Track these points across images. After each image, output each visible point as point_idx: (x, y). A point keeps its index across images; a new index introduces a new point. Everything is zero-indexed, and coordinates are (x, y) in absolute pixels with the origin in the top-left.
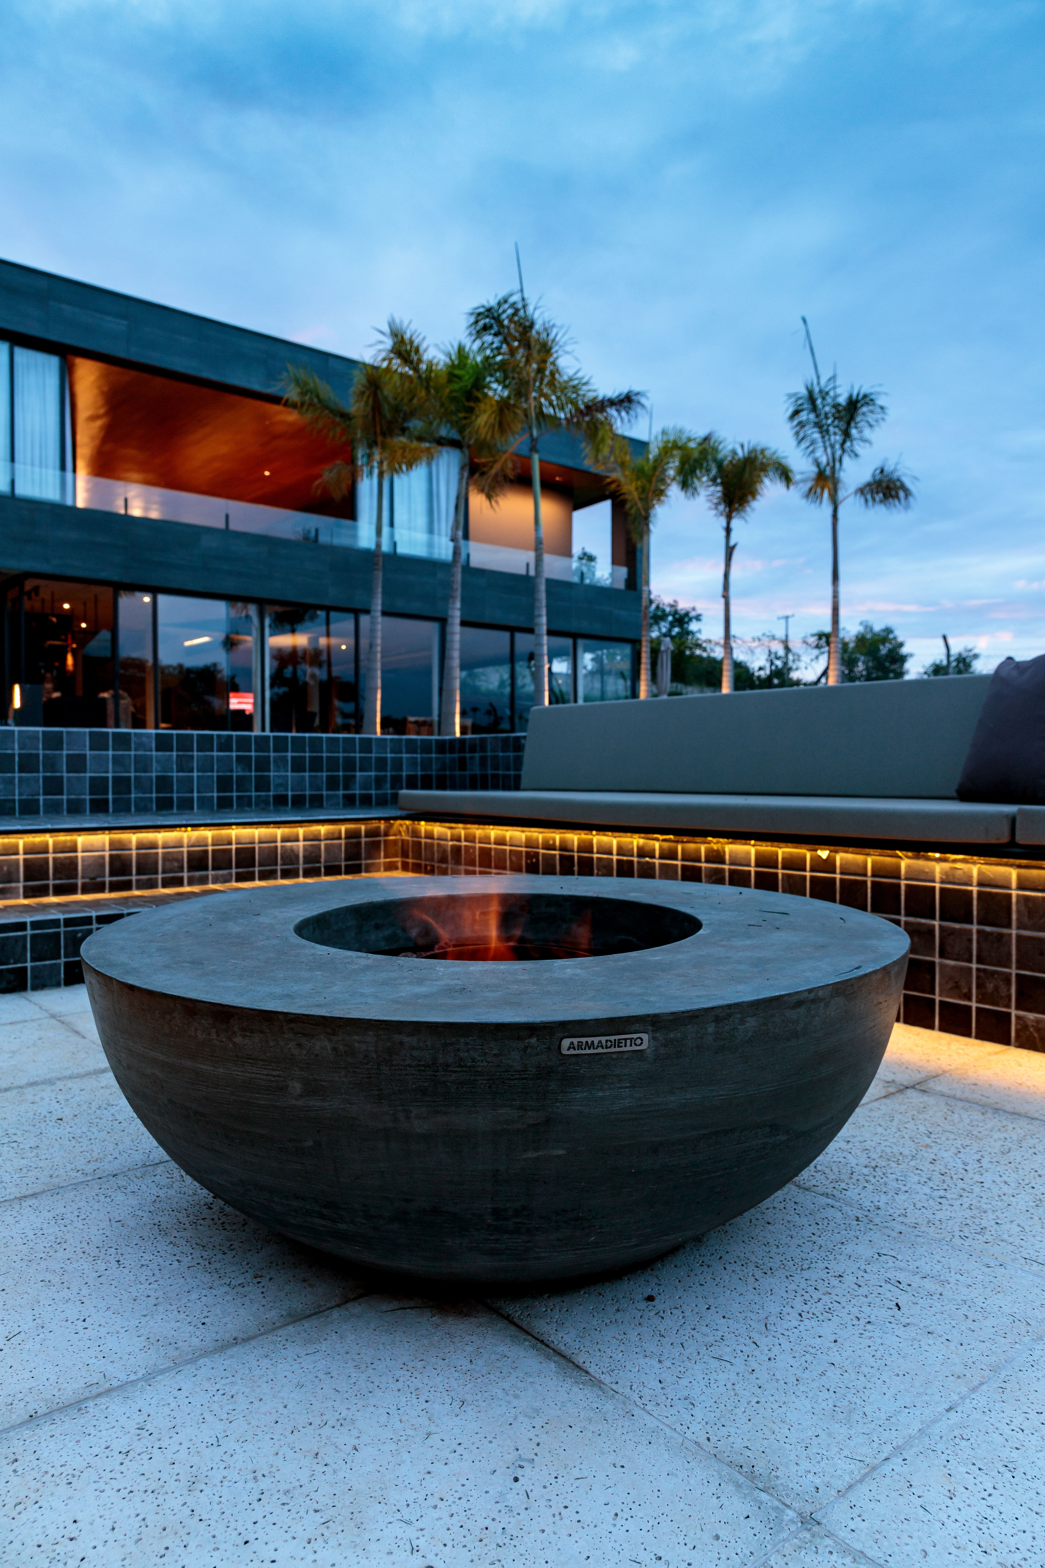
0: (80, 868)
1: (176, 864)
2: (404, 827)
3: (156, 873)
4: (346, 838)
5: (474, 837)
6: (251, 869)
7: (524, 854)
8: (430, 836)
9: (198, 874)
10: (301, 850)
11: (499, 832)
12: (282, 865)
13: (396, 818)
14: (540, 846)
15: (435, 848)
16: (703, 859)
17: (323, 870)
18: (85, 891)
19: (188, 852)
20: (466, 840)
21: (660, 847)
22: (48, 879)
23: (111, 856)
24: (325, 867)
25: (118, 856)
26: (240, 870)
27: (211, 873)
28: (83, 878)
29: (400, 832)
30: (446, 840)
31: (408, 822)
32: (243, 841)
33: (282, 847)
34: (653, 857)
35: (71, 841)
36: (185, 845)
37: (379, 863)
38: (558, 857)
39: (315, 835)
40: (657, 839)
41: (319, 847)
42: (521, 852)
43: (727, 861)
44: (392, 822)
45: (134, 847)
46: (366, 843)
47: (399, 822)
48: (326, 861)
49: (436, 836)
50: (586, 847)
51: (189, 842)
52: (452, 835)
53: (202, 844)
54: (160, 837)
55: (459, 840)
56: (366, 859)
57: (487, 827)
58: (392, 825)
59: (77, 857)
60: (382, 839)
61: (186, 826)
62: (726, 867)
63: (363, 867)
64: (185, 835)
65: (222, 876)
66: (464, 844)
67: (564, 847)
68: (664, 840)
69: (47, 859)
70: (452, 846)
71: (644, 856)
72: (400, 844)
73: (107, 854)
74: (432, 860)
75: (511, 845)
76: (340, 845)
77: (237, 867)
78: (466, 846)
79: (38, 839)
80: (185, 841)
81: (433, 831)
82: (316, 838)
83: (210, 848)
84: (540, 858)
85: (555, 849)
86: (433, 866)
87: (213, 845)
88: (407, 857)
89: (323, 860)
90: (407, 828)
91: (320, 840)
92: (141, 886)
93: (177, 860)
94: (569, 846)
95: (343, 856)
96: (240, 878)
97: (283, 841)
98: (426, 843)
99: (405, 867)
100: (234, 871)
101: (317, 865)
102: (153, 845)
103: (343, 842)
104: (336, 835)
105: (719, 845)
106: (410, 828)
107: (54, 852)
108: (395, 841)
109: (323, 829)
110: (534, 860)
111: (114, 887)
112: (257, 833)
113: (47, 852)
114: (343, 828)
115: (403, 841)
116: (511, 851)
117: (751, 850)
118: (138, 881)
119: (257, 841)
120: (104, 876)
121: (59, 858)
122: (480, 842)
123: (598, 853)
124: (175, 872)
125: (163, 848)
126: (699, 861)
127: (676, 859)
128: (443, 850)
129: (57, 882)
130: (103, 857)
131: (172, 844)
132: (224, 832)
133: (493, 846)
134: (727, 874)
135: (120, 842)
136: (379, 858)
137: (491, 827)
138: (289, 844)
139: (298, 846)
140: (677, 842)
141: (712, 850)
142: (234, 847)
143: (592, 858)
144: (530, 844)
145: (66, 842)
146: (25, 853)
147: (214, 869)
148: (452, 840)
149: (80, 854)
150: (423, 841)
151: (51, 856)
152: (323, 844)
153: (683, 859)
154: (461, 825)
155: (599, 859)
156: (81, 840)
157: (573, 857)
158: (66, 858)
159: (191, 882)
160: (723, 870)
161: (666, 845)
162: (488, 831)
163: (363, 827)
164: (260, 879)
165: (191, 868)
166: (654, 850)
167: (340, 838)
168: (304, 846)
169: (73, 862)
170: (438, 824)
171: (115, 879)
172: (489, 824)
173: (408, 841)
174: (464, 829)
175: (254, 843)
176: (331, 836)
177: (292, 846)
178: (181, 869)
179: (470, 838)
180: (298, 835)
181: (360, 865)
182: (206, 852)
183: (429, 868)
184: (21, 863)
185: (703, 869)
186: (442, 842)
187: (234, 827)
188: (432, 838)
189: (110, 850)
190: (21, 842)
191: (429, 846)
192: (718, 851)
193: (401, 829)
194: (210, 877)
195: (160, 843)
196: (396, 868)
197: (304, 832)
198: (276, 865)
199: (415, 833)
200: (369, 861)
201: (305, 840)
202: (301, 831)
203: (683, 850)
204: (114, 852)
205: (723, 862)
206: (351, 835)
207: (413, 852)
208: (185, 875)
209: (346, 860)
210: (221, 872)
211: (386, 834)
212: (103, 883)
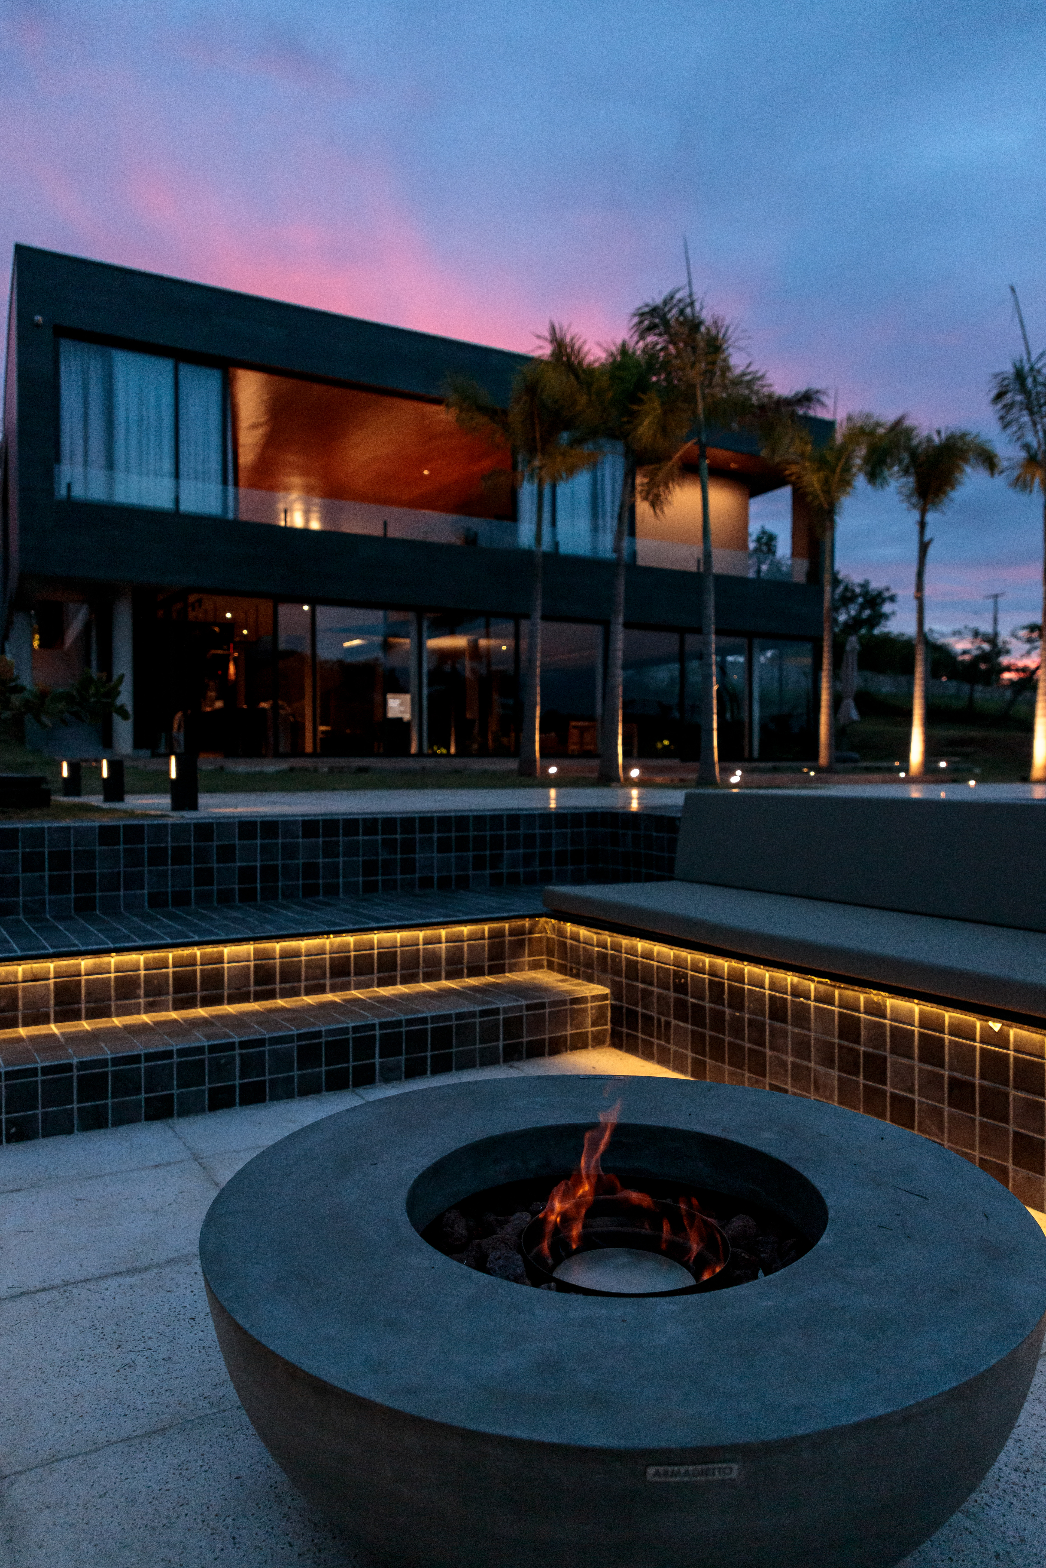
0: (226, 979)
1: (318, 971)
2: (550, 924)
3: (300, 981)
4: (489, 938)
5: (621, 946)
6: (393, 973)
7: (672, 972)
8: (575, 937)
9: (339, 980)
10: (444, 951)
11: (646, 945)
12: (423, 968)
13: (540, 916)
14: (689, 967)
15: (581, 952)
16: (862, 1009)
17: (465, 971)
18: (232, 1000)
19: (331, 958)
20: (612, 949)
21: (816, 988)
22: (196, 991)
23: (255, 965)
24: (469, 969)
25: (262, 965)
26: (382, 975)
27: (353, 979)
28: (229, 988)
29: (545, 929)
30: (592, 945)
31: (553, 921)
32: (385, 946)
33: (424, 949)
34: (808, 998)
35: (218, 952)
36: (328, 952)
37: (524, 962)
38: (707, 981)
39: (458, 936)
40: (813, 981)
41: (462, 948)
42: (669, 969)
43: (888, 1016)
44: (537, 919)
45: (278, 956)
46: (510, 941)
47: (543, 919)
48: (468, 963)
49: (582, 940)
50: (737, 976)
51: (331, 949)
52: (598, 940)
53: (344, 950)
54: (303, 944)
55: (605, 947)
56: (509, 959)
57: (634, 938)
58: (537, 923)
59: (223, 968)
60: (526, 937)
61: (328, 933)
62: (888, 1022)
63: (507, 967)
64: (328, 941)
65: (364, 981)
66: (610, 952)
67: (714, 972)
68: (819, 982)
69: (195, 971)
70: (598, 951)
71: (799, 996)
72: (545, 941)
73: (252, 964)
74: (578, 964)
75: (657, 962)
76: (484, 945)
77: (379, 972)
78: (612, 954)
79: (186, 952)
80: (328, 947)
81: (579, 933)
82: (459, 939)
83: (352, 954)
84: (689, 979)
85: (704, 974)
86: (578, 970)
87: (355, 951)
88: (553, 957)
89: (465, 961)
90: (553, 925)
91: (463, 941)
92: (285, 994)
93: (320, 967)
94: (719, 973)
95: (486, 955)
96: (382, 983)
97: (424, 944)
98: (571, 945)
99: (551, 966)
100: (376, 976)
101: (460, 966)
102: (297, 954)
103: (486, 942)
104: (479, 936)
105: (880, 997)
106: (556, 926)
107: (201, 965)
108: (540, 938)
109: (466, 930)
110: (683, 981)
111: (260, 996)
112: (399, 936)
113: (195, 965)
114: (486, 927)
115: (548, 939)
116: (658, 967)
117: (915, 1008)
118: (281, 989)
119: (399, 944)
120: (249, 986)
121: (206, 969)
122: (626, 953)
123: (749, 984)
124: (317, 979)
125: (306, 956)
126: (858, 1011)
127: (833, 1004)
128: (588, 954)
129: (205, 993)
130: (248, 967)
131: (315, 952)
132: (366, 937)
133: (640, 959)
134: (888, 1029)
135: (264, 951)
136: (524, 957)
137: (638, 939)
138: (431, 946)
139: (440, 948)
140: (834, 986)
141: (873, 1002)
142: (376, 951)
143: (744, 988)
144: (678, 963)
145: (213, 953)
146: (174, 967)
147: (356, 974)
148: (598, 946)
149: (226, 965)
150: (569, 941)
151: (198, 968)
152: (465, 944)
153: (840, 1006)
154: (607, 933)
155: (749, 990)
156: (227, 951)
157: (724, 983)
158: (212, 969)
159: (333, 990)
160: (884, 1025)
161: (822, 987)
162: (635, 942)
163: (507, 926)
164: (402, 983)
165: (334, 974)
166: (810, 991)
167: (483, 938)
168: (446, 947)
169: (220, 973)
170: (583, 927)
171: (259, 988)
172: (637, 936)
173: (554, 939)
174: (610, 936)
175: (396, 947)
176: (473, 937)
177: (434, 948)
178: (324, 976)
179: (617, 948)
180: (440, 936)
181: (504, 964)
182: (349, 957)
183: (574, 971)
184: (171, 975)
185: (862, 1020)
186: (588, 947)
187: (376, 932)
188: (578, 941)
189: (255, 960)
190: (170, 955)
191: (575, 949)
192: (878, 1003)
193: (547, 927)
194: (352, 983)
195: (303, 951)
196: (542, 967)
197: (447, 933)
198: (418, 968)
199: (561, 933)
200: (514, 961)
201: (447, 942)
202: (443, 933)
203: (840, 995)
204: (258, 962)
205: (885, 1017)
206: (494, 935)
207: (558, 951)
208: (328, 982)
209: (490, 960)
210: (363, 978)
211: (531, 932)
212: (248, 993)
